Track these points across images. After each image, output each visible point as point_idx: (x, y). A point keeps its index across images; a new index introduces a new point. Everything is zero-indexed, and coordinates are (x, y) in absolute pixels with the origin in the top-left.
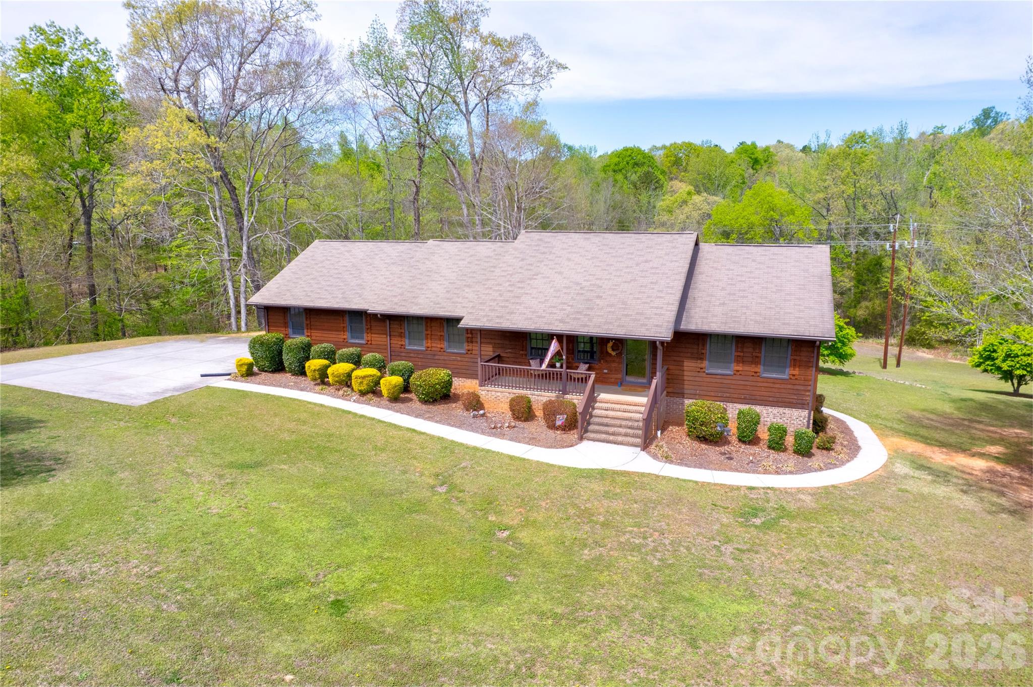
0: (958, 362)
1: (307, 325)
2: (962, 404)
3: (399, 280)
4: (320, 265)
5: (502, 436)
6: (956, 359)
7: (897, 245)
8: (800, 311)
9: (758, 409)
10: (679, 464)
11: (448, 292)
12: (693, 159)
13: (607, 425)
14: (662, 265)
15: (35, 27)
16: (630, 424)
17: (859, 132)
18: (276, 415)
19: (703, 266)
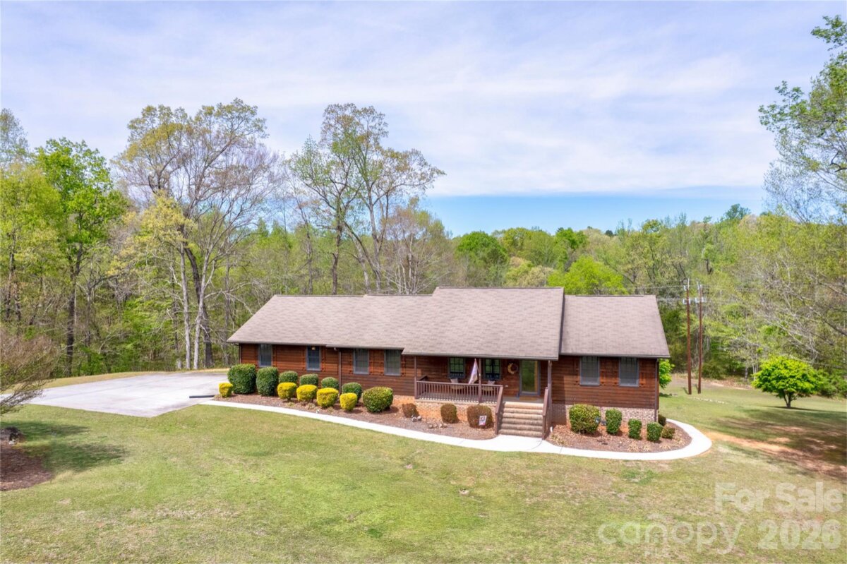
0: (742, 389)
1: (274, 357)
2: (752, 413)
3: (347, 323)
4: (281, 313)
5: (439, 433)
6: (740, 387)
7: (690, 300)
8: (642, 339)
9: (619, 409)
10: (571, 447)
11: (386, 331)
12: (526, 242)
13: (514, 423)
14: (543, 309)
15: (51, 140)
16: (531, 422)
17: (653, 221)
18: (263, 423)
19: (569, 311)
